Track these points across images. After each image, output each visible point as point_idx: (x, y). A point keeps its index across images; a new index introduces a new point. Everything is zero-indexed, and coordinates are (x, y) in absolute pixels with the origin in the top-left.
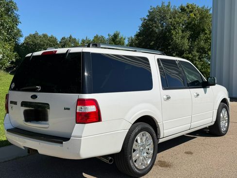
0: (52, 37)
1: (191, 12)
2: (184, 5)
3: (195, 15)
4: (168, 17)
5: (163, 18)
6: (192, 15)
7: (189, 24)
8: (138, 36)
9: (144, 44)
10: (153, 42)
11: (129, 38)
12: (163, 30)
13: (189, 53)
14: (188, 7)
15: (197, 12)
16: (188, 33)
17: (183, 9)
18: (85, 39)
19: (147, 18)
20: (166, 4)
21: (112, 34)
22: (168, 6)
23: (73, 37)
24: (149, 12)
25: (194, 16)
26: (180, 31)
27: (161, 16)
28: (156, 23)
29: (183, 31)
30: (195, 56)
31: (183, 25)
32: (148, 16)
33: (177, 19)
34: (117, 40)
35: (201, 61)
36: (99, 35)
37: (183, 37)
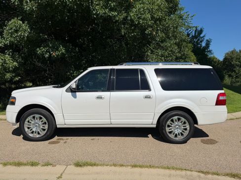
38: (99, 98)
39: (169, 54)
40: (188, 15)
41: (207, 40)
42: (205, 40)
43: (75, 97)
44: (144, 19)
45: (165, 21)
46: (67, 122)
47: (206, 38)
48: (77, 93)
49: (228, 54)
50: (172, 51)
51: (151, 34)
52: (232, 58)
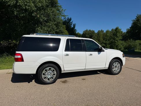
10: (137, 31)
11: (127, 29)
23: (103, 30)
32: (136, 19)
39: (51, 30)
40: (63, 9)
41: (74, 24)
42: (73, 24)
44: (29, 6)
45: (47, 10)
47: (73, 23)
49: (84, 31)
50: (52, 28)
51: (36, 16)
52: (86, 34)
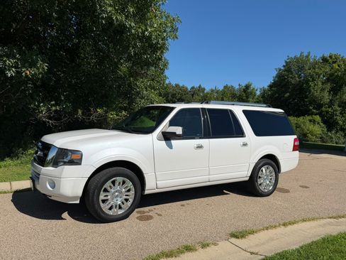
0: (183, 87)
1: (334, 62)
2: (327, 55)
3: (339, 66)
4: (307, 68)
5: (301, 68)
6: (336, 66)
7: (332, 75)
8: (271, 86)
9: (277, 95)
10: (288, 94)
11: (261, 89)
12: (300, 81)
13: (329, 107)
14: (331, 57)
15: (342, 63)
16: (328, 86)
17: (325, 60)
18: (214, 88)
19: (282, 68)
20: (305, 54)
21: (244, 85)
22: (307, 57)
24: (286, 62)
25: (337, 67)
26: (320, 83)
27: (298, 66)
28: (291, 74)
29: (323, 84)
30: (336, 111)
31: (324, 76)
32: (284, 66)
33: (317, 70)
34: (249, 91)
35: (343, 116)
36: (229, 85)
37: (323, 90)
38: (200, 147)
43: (170, 147)
46: (161, 184)
48: (172, 141)
